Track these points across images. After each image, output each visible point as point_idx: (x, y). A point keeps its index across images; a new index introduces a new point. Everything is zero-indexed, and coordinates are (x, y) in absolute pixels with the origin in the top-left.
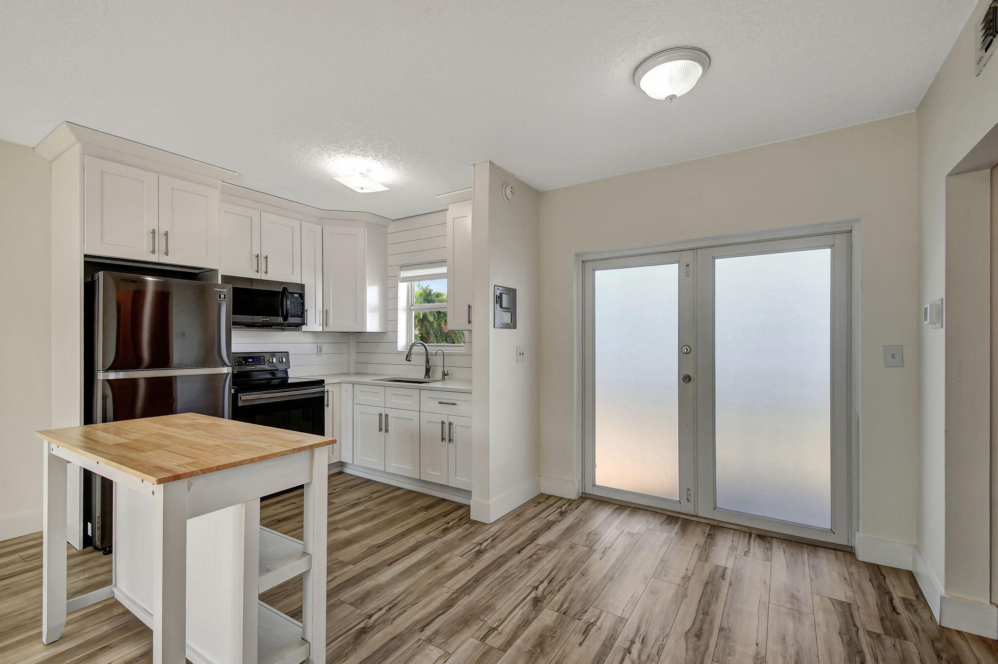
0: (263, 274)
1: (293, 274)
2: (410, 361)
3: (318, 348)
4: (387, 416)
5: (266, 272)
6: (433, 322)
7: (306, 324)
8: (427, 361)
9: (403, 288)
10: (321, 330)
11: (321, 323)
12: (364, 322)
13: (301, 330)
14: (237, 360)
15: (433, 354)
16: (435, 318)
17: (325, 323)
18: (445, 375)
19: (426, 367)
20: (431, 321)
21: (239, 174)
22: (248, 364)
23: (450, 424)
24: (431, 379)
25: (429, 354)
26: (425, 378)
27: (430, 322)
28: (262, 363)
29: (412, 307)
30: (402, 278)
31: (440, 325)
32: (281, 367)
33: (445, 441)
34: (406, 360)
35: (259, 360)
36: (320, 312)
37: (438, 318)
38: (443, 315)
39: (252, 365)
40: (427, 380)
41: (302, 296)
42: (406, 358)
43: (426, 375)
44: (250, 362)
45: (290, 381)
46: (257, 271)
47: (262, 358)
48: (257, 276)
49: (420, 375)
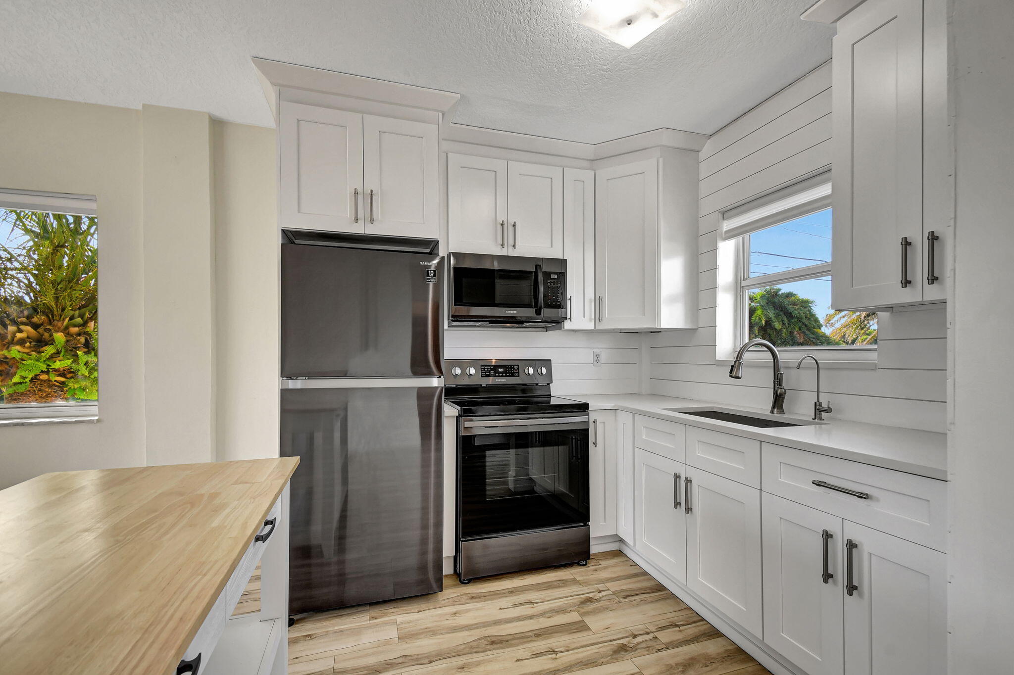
0: (511, 248)
1: (552, 247)
2: (738, 378)
3: (595, 356)
4: (688, 481)
5: (514, 246)
6: (781, 330)
7: (570, 319)
8: (778, 379)
9: (726, 251)
10: (593, 328)
11: (593, 317)
12: (656, 313)
13: (564, 328)
14: (484, 369)
15: (790, 365)
16: (783, 324)
17: (599, 317)
18: (819, 410)
19: (775, 393)
20: (778, 328)
21: (462, 96)
22: (497, 375)
23: (851, 546)
24: (785, 416)
25: (781, 365)
26: (772, 412)
27: (776, 329)
28: (516, 374)
29: (744, 283)
30: (726, 232)
31: (791, 333)
32: (542, 382)
33: (835, 583)
34: (731, 376)
35: (511, 371)
36: (590, 300)
37: (789, 324)
38: (796, 320)
39: (502, 376)
40: (776, 417)
41: (562, 276)
42: (731, 372)
43: (774, 407)
44: (501, 373)
45: (553, 402)
46: (503, 245)
47: (516, 367)
48: (504, 252)
49: (762, 406)
